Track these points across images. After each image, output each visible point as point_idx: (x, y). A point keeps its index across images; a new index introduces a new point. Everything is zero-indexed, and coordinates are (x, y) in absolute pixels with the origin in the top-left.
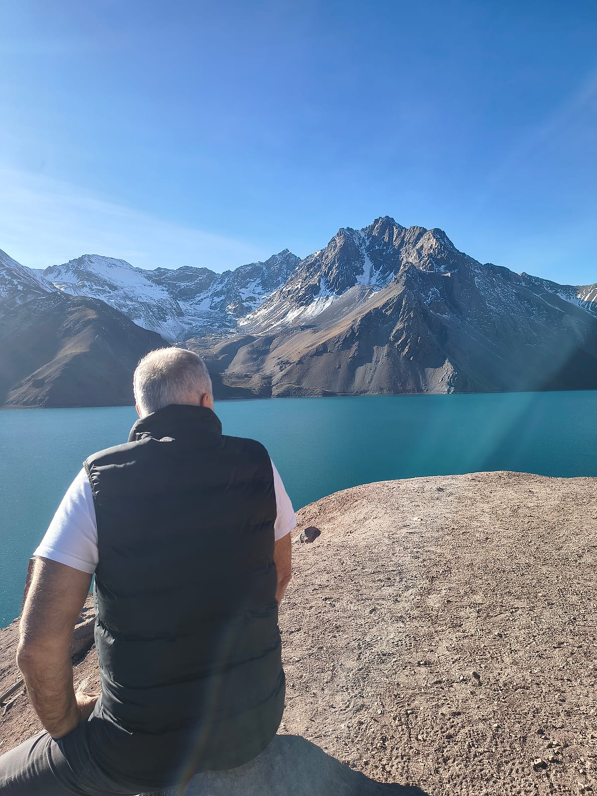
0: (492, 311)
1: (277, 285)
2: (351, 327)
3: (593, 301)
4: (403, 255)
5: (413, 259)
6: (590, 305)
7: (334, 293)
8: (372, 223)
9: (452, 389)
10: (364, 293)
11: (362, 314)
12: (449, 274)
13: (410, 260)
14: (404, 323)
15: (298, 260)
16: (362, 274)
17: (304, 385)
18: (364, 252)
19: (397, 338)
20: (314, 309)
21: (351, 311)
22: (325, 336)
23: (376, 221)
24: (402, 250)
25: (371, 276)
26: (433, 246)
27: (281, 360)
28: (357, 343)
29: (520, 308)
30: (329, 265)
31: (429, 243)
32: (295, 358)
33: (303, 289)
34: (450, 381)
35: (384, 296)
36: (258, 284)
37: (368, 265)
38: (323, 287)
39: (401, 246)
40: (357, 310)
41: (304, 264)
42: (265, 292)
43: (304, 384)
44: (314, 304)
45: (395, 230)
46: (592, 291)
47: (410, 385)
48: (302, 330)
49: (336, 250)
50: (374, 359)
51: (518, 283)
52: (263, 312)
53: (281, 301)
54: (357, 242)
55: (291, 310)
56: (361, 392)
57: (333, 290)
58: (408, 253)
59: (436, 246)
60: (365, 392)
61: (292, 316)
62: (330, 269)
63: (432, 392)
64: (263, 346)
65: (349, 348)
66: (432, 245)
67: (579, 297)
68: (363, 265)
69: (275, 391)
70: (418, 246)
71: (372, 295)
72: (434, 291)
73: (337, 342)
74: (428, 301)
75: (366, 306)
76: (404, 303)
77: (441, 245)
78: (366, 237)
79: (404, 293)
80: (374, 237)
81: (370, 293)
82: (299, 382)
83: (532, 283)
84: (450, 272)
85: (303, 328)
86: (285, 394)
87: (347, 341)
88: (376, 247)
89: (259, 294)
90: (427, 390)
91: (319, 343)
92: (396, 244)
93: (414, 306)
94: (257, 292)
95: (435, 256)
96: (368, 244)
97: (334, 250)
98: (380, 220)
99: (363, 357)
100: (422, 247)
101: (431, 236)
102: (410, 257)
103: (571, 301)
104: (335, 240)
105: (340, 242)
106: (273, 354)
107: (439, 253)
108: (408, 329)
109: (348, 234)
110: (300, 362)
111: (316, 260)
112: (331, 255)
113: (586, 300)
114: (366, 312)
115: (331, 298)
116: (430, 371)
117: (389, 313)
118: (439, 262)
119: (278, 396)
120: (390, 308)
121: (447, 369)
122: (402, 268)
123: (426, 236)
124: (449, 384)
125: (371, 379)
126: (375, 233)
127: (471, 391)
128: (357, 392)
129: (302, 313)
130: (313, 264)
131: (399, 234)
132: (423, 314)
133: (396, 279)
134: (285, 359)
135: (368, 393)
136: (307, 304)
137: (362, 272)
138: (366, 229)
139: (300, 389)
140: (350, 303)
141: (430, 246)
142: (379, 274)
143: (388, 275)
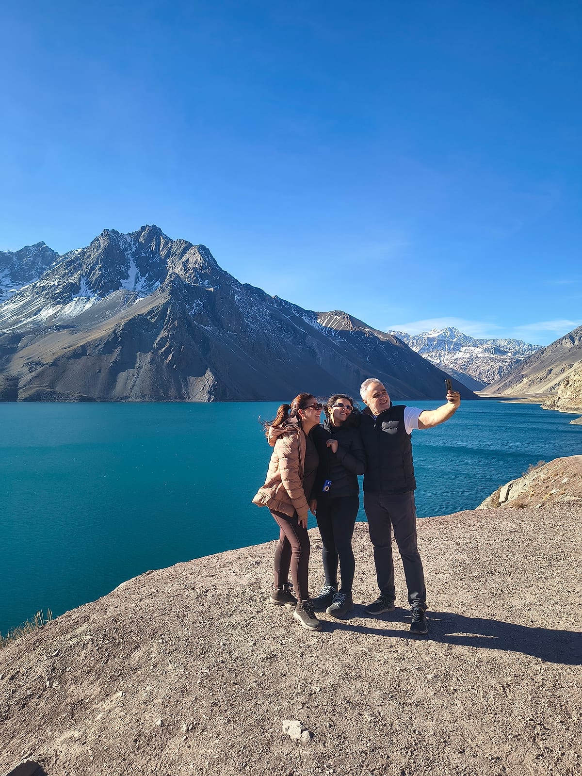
0: (249, 327)
1: (29, 279)
2: (114, 331)
3: (329, 326)
4: (170, 265)
5: (178, 270)
6: (327, 329)
7: (96, 295)
8: (138, 229)
9: (213, 398)
10: (129, 299)
11: (126, 320)
12: (212, 289)
13: (176, 271)
14: (168, 332)
15: (55, 256)
16: (127, 279)
17: (58, 389)
18: (130, 256)
19: (161, 346)
20: (72, 309)
21: (114, 315)
22: (85, 338)
23: (143, 228)
24: (169, 260)
25: (137, 282)
26: (199, 261)
27: (31, 360)
28: (119, 348)
29: (273, 327)
30: (92, 265)
31: (194, 258)
32: (49, 360)
33: (61, 286)
34: (211, 390)
35: (150, 303)
36: (7, 275)
37: (133, 271)
38: (83, 287)
39: (167, 256)
40: (121, 314)
41: (63, 260)
42: (14, 285)
43: (57, 387)
44: (72, 304)
45: (163, 241)
46: (329, 317)
47: (172, 393)
48: (58, 329)
49: (100, 251)
50: (137, 365)
51: (271, 304)
52: (11, 306)
53: (33, 296)
54: (122, 245)
55: (46, 307)
56: (122, 399)
57: (95, 292)
58: (174, 264)
59: (201, 262)
60: (126, 398)
61: (47, 313)
62: (92, 269)
63: (194, 400)
64: (8, 344)
65: (111, 352)
66: (197, 260)
67: (318, 322)
68: (128, 269)
69: (22, 395)
70: (184, 259)
71: (137, 302)
72: (198, 303)
73: (98, 346)
74: (192, 312)
75: (130, 311)
76: (169, 312)
77: (205, 261)
78: (133, 243)
79: (169, 301)
80: (140, 244)
81: (135, 298)
82: (52, 385)
83: (283, 307)
84: (213, 286)
85: (59, 328)
86: (35, 398)
87: (109, 345)
88: (143, 253)
89: (7, 286)
90: (189, 398)
91: (77, 345)
92: (163, 254)
93: (178, 316)
94: (5, 284)
95: (200, 271)
96: (134, 249)
97: (97, 250)
98: (147, 228)
99: (126, 363)
100: (188, 260)
101: (197, 251)
102: (176, 268)
103: (313, 324)
104: (98, 240)
105: (104, 243)
106: (21, 353)
107: (203, 268)
108: (172, 338)
109: (113, 236)
110: (54, 364)
111: (77, 259)
112: (94, 255)
113: (324, 325)
114: (131, 317)
115: (92, 300)
116: (192, 379)
117: (153, 320)
118: (203, 277)
119: (26, 400)
120: (155, 315)
121: (209, 378)
122: (168, 277)
123: (191, 251)
124: (209, 392)
125: (134, 386)
126: (141, 240)
127: (229, 400)
128: (118, 398)
129: (58, 312)
130: (72, 262)
131: (166, 245)
132: (187, 323)
133: (161, 287)
134: (36, 359)
135: (130, 399)
136: (65, 303)
137: (127, 277)
138: (132, 235)
139: (53, 393)
140: (113, 306)
141: (195, 260)
142: (145, 281)
143: (154, 283)
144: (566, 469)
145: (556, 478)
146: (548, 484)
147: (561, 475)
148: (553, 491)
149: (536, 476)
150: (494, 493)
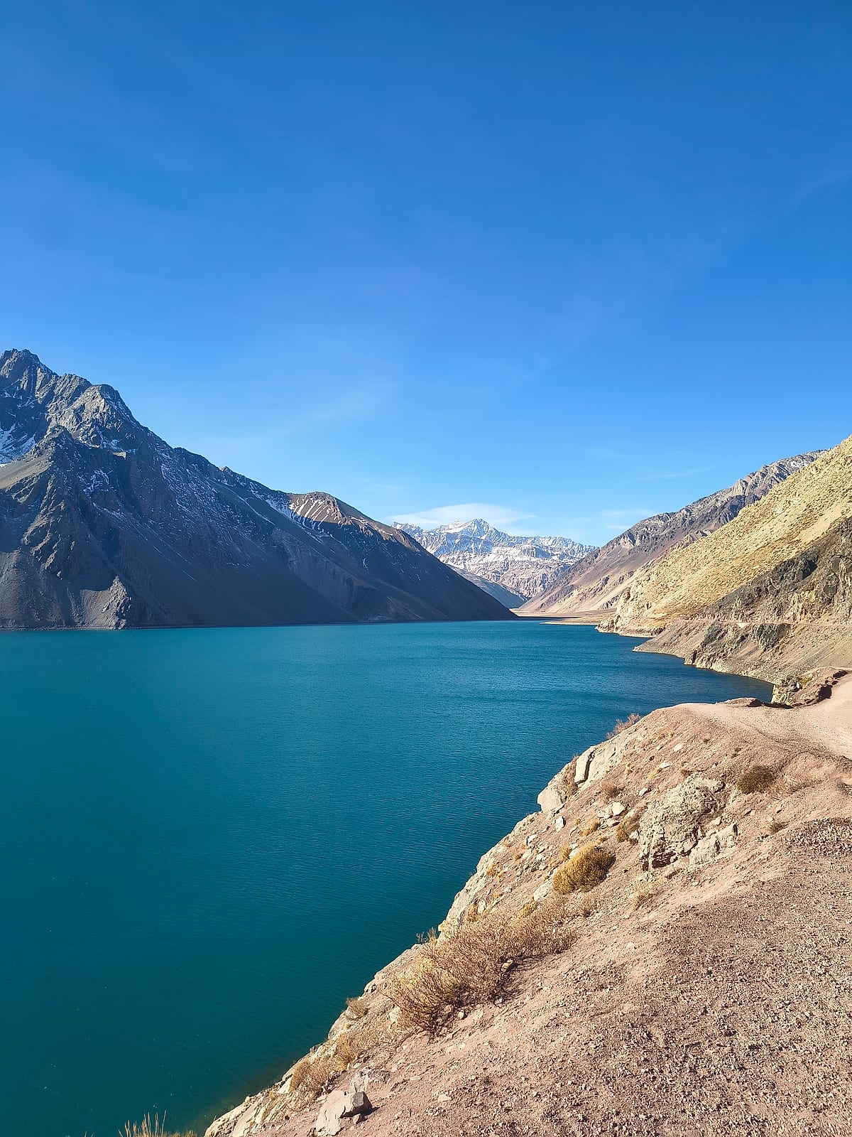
0: (184, 513)
3: (306, 516)
4: (51, 414)
5: (67, 422)
6: (304, 519)
9: (123, 623)
12: (124, 454)
13: (63, 423)
14: (49, 518)
19: (34, 540)
23: (8, 354)
24: (51, 406)
26: (101, 410)
29: (221, 513)
31: (94, 404)
34: (121, 610)
35: (16, 473)
39: (49, 398)
45: (40, 376)
46: (307, 502)
47: (54, 615)
51: (219, 481)
58: (60, 413)
59: (105, 411)
63: (91, 627)
66: (98, 407)
67: (291, 508)
70: (77, 405)
72: (99, 476)
74: (90, 488)
76: (49, 488)
77: (113, 410)
79: (50, 471)
80: (2, 378)
83: (239, 484)
84: (125, 449)
88: (6, 393)
90: (83, 623)
92: (40, 395)
93: (66, 494)
95: (103, 424)
98: (15, 354)
100: (83, 407)
101: (98, 394)
102: (62, 419)
103: (283, 511)
107: (108, 421)
108: (55, 528)
113: (299, 513)
116: (88, 594)
117: (22, 500)
118: (109, 435)
120: (26, 492)
121: (117, 592)
122: (48, 432)
123: (89, 393)
124: (118, 614)
126: (5, 372)
127: (151, 626)
131: (46, 381)
132: (81, 507)
133: (37, 448)
141: (95, 407)
142: (9, 438)
143: (25, 441)
144: (675, 727)
145: (663, 743)
146: (653, 753)
147: (669, 738)
148: (663, 765)
149: (630, 738)
150: (566, 766)
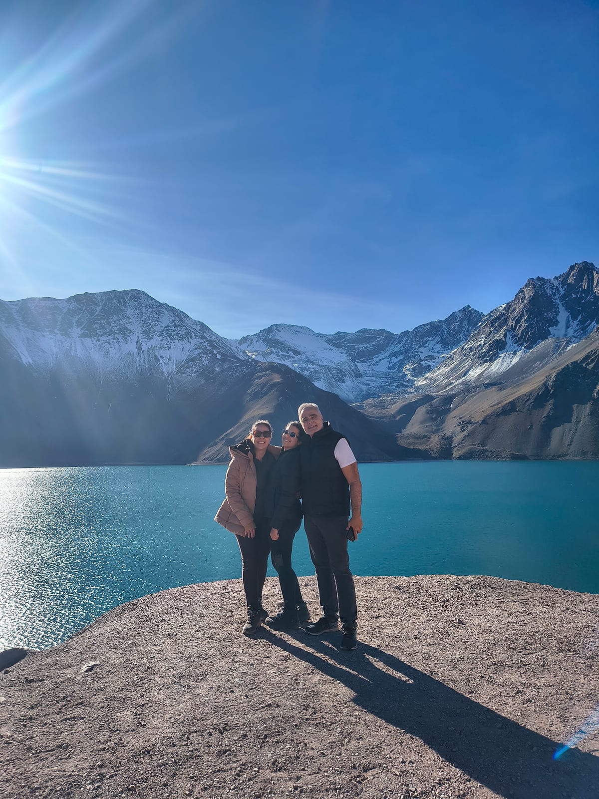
1: (456, 343)
2: (545, 384)
7: (523, 347)
8: (566, 270)
10: (560, 347)
11: (558, 369)
15: (480, 316)
16: (556, 326)
17: (489, 447)
18: (558, 301)
20: (498, 366)
21: (544, 366)
22: (512, 394)
23: (572, 268)
25: (567, 327)
27: (462, 419)
28: (552, 401)
30: (517, 318)
32: (479, 418)
33: (487, 345)
35: (585, 348)
36: (437, 343)
37: (563, 315)
38: (509, 341)
40: (552, 364)
41: (488, 319)
42: (444, 350)
43: (489, 445)
44: (499, 360)
45: (596, 276)
48: (486, 387)
49: (525, 302)
50: (574, 419)
52: (444, 370)
53: (462, 358)
54: (549, 291)
55: (473, 368)
56: (559, 456)
57: (522, 345)
60: (564, 455)
61: (475, 373)
62: (518, 322)
64: (442, 406)
65: (542, 406)
68: (557, 315)
69: (456, 453)
71: (569, 348)
73: (528, 400)
75: (562, 359)
78: (561, 286)
80: (569, 285)
81: (567, 345)
82: (483, 443)
85: (487, 386)
86: (468, 457)
87: (540, 398)
88: (573, 295)
89: (438, 352)
91: (506, 402)
92: (597, 290)
94: (436, 350)
96: (562, 292)
97: (522, 302)
98: (577, 266)
99: (561, 416)
104: (523, 291)
105: (529, 293)
106: (453, 414)
109: (539, 284)
110: (484, 422)
111: (501, 315)
112: (519, 307)
114: (563, 367)
115: (519, 353)
117: (591, 366)
119: (460, 458)
120: (592, 361)
125: (571, 442)
126: (571, 280)
128: (554, 456)
129: (485, 370)
130: (498, 318)
133: (598, 328)
134: (466, 419)
135: (568, 457)
136: (492, 360)
137: (556, 323)
138: (560, 277)
139: (485, 451)
140: (542, 357)
142: (577, 325)
143: (589, 325)
